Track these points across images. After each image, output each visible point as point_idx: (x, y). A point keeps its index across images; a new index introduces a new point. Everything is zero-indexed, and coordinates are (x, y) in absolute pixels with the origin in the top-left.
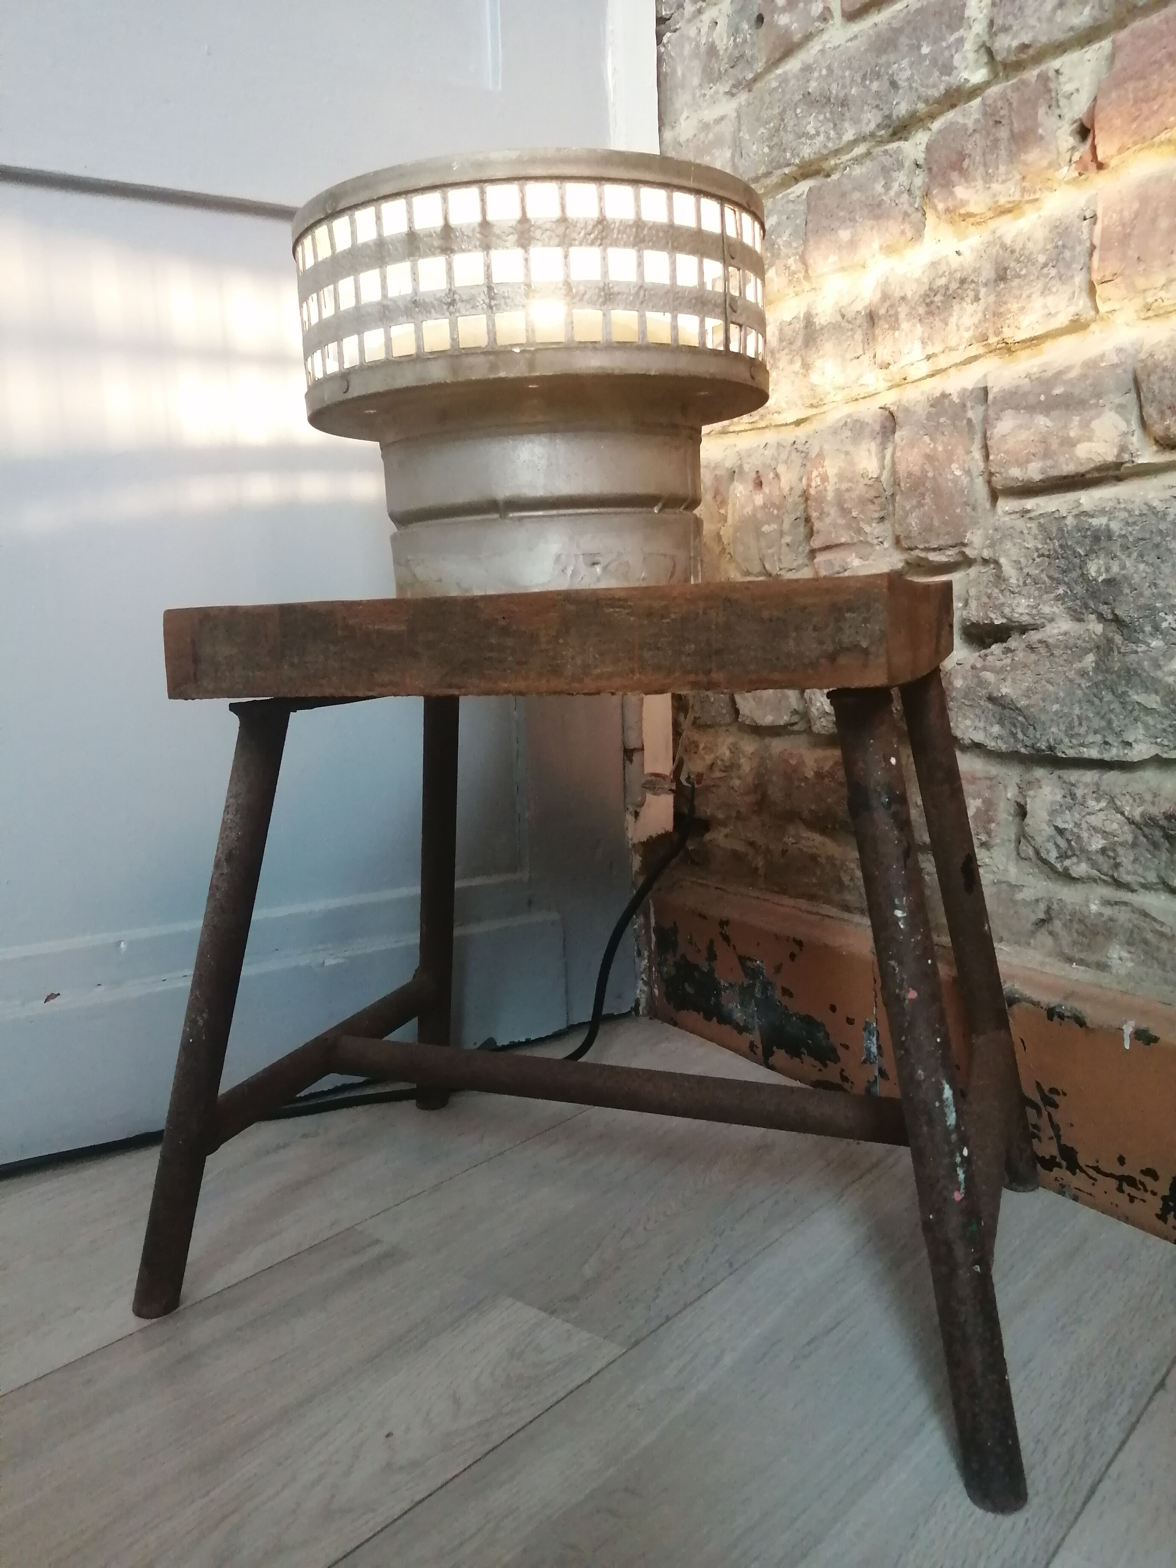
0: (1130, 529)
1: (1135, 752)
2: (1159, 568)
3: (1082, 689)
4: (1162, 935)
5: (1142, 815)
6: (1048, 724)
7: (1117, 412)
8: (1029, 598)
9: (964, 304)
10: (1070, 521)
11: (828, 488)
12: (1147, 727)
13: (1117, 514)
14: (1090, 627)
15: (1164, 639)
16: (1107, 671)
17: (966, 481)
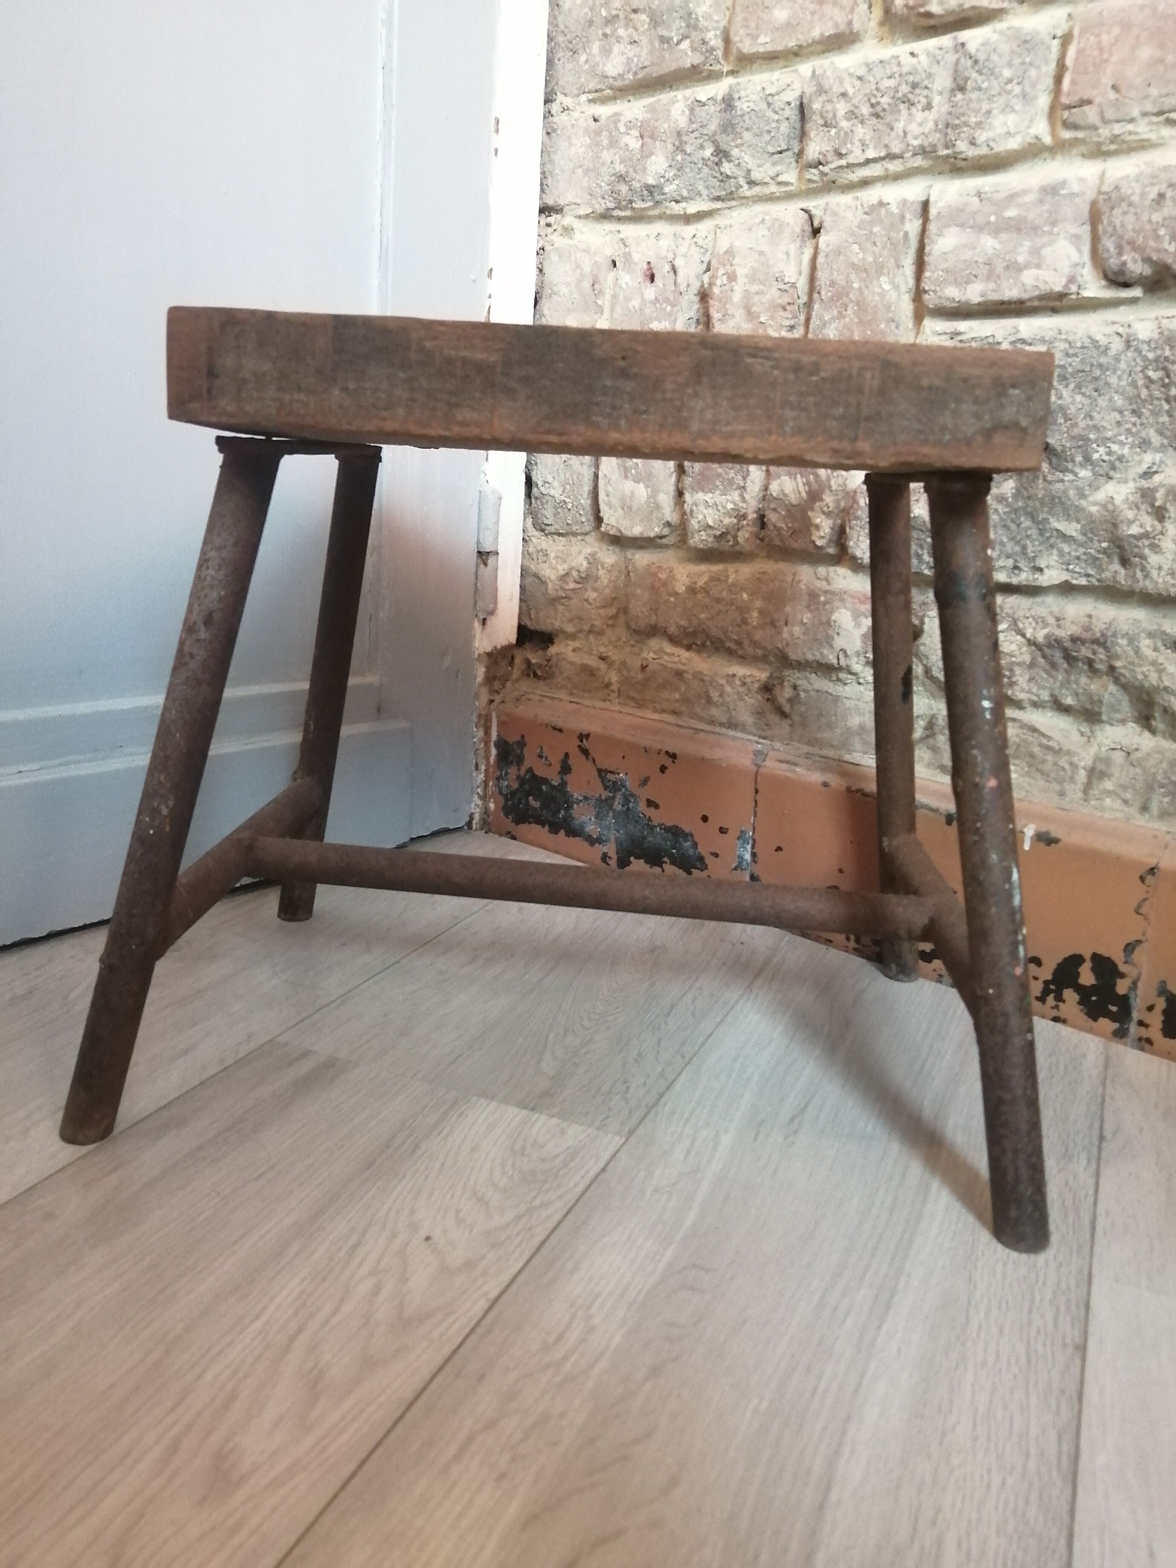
0: (1070, 360)
1: (1045, 577)
2: (1096, 400)
3: (999, 514)
4: (1049, 748)
5: (1047, 637)
7: (1071, 242)
9: (914, 110)
10: (1005, 347)
11: (736, 288)
12: (1061, 553)
13: (1056, 345)
15: (1093, 470)
16: (1029, 498)
17: (894, 297)
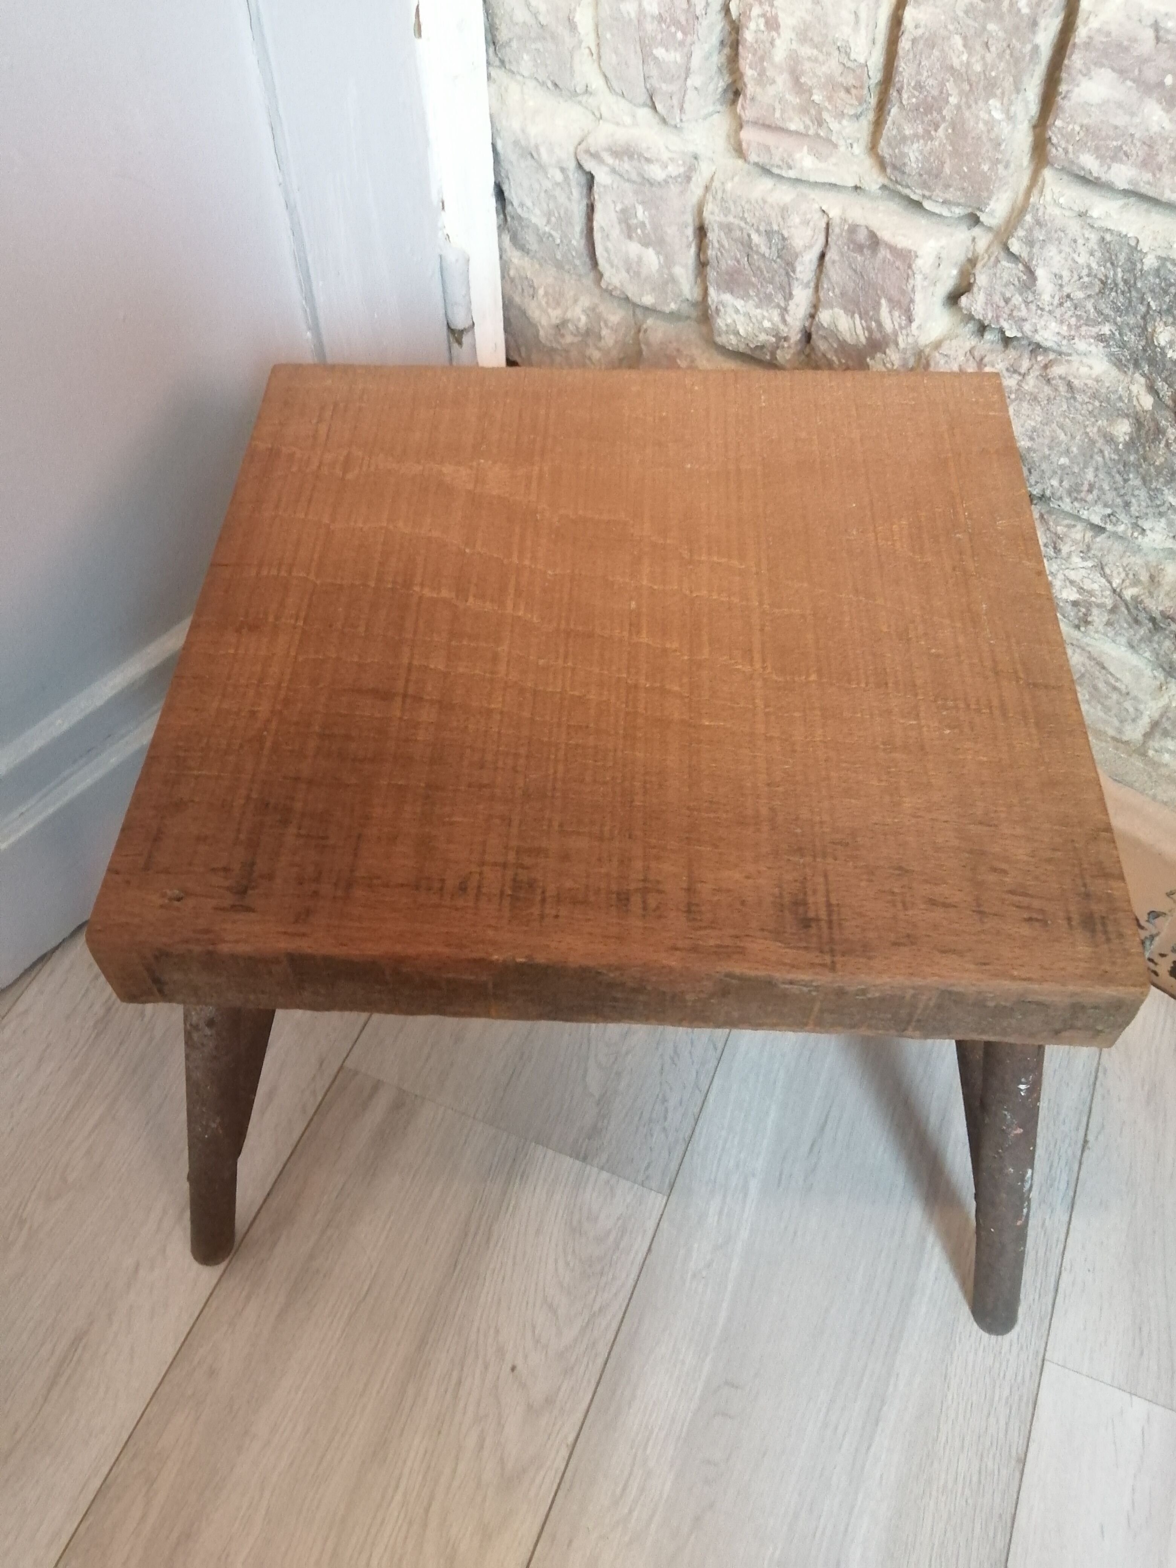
1: (1146, 539)
3: (1103, 457)
5: (1135, 598)
6: (1047, 475)
8: (1062, 322)
10: (1150, 262)
11: (778, 42)
14: (1135, 389)
16: (1145, 460)
17: (1006, 131)
